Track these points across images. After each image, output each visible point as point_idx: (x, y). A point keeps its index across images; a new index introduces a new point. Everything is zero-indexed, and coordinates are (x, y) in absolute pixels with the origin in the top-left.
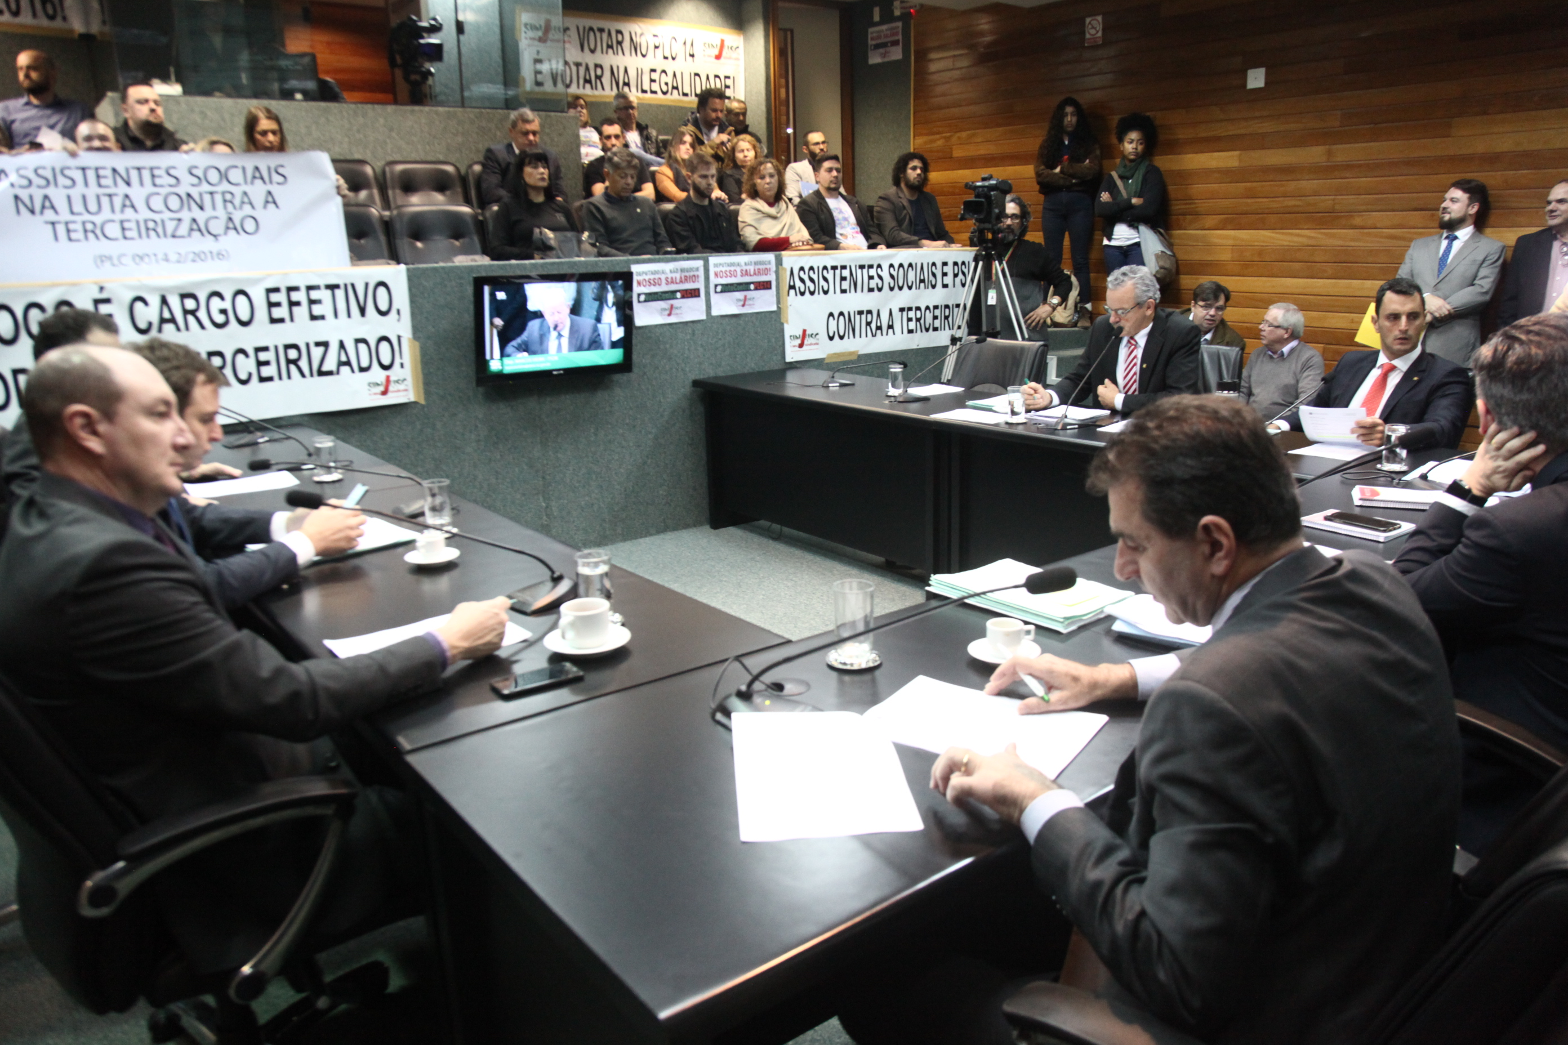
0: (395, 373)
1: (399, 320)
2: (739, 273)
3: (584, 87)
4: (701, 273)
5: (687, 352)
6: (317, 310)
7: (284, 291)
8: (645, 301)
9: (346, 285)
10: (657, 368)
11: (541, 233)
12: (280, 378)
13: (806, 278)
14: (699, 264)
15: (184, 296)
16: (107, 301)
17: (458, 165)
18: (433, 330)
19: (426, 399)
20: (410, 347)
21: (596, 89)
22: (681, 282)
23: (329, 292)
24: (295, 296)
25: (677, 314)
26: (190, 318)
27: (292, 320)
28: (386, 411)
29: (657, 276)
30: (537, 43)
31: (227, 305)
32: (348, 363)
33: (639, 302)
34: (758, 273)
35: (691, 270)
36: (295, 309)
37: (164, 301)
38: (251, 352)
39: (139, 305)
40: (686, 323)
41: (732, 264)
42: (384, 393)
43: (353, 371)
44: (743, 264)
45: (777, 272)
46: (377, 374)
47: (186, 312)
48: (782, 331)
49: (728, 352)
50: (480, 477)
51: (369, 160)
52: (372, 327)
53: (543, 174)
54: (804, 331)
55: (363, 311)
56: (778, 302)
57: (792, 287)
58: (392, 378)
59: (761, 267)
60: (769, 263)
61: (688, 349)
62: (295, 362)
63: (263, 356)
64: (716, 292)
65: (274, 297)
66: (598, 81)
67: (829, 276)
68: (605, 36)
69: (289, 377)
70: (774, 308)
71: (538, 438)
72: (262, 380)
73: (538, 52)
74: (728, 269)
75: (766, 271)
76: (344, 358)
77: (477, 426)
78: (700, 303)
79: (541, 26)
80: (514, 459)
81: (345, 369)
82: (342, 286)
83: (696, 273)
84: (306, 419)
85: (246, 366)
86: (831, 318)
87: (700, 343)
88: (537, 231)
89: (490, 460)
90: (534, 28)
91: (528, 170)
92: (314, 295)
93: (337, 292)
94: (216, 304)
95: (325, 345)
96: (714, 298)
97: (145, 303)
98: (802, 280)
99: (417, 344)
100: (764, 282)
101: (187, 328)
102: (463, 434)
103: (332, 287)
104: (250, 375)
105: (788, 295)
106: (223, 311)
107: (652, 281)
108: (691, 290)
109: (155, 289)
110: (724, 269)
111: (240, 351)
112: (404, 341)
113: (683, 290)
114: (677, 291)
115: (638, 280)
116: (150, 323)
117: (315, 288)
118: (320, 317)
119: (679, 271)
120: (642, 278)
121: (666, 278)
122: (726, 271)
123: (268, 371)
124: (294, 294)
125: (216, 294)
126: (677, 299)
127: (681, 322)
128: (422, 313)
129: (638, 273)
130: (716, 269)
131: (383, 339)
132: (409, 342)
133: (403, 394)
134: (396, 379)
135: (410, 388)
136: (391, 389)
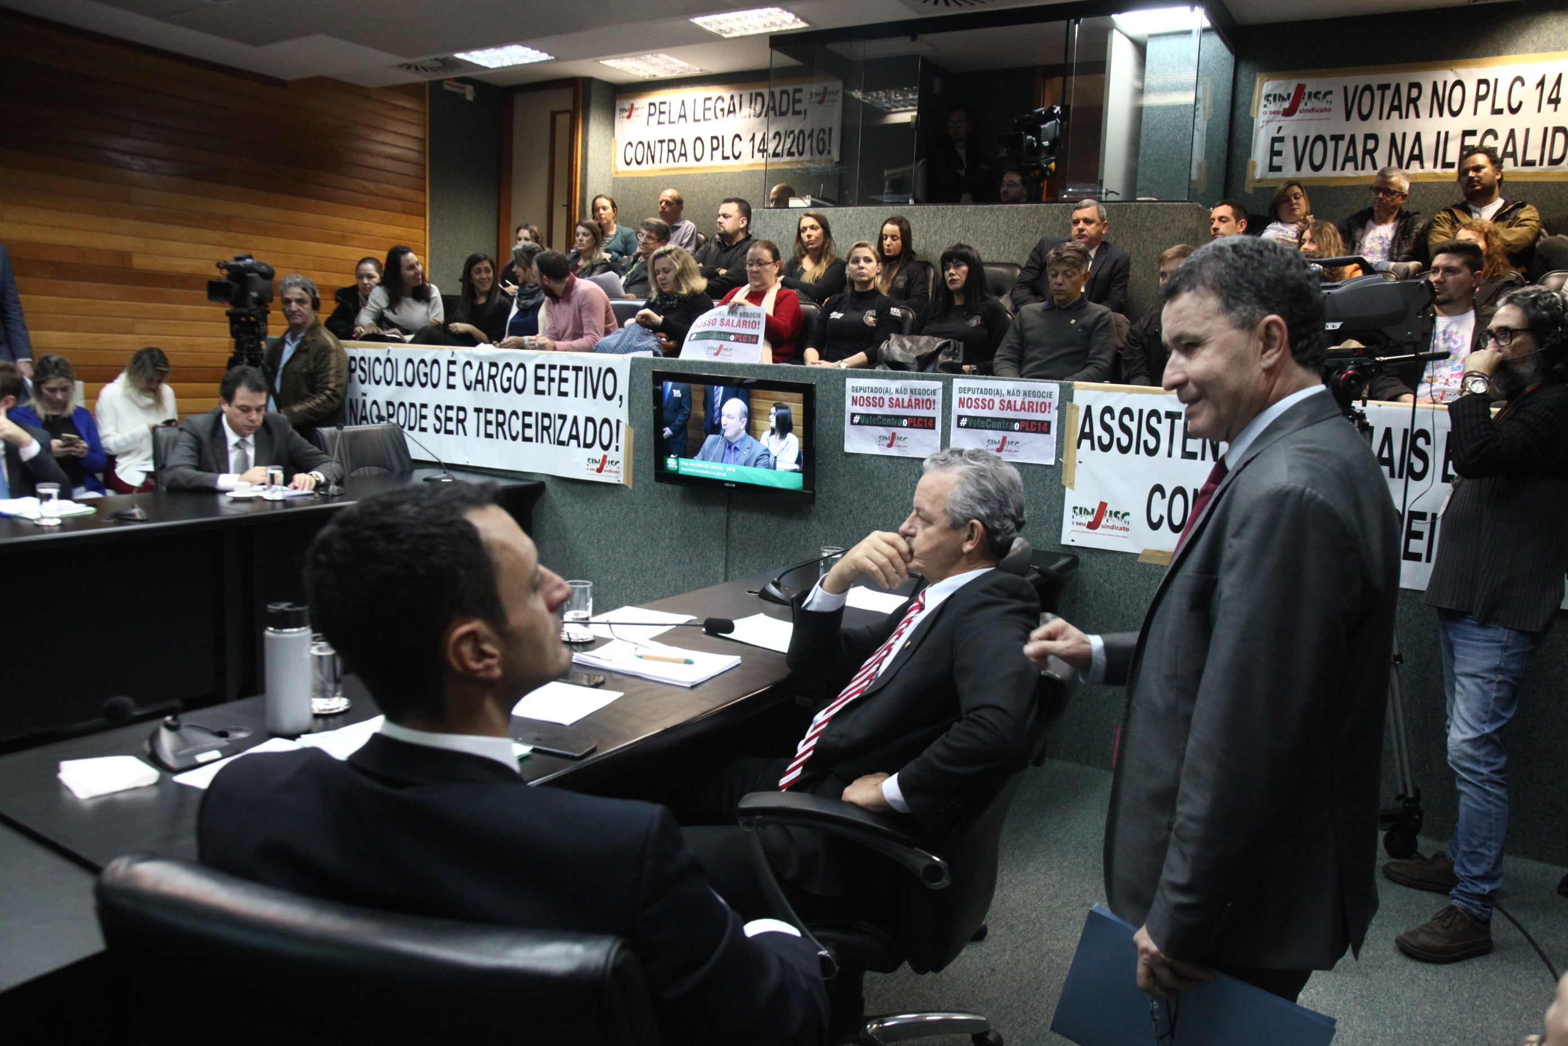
0: (611, 454)
1: (620, 406)
2: (997, 405)
3: (1343, 168)
4: (939, 397)
6: (564, 387)
7: (547, 367)
8: (859, 424)
9: (586, 368)
10: (867, 508)
12: (537, 441)
13: (1114, 425)
14: (938, 385)
15: (492, 364)
16: (454, 362)
18: (646, 420)
19: (634, 485)
20: (626, 432)
21: (1363, 168)
22: (910, 406)
23: (574, 372)
24: (553, 373)
25: (899, 446)
26: (491, 381)
27: (549, 394)
28: (603, 488)
29: (878, 395)
30: (1280, 117)
31: (512, 375)
32: (577, 437)
33: (852, 423)
34: (1030, 407)
35: (926, 392)
36: (552, 384)
37: (481, 367)
38: (520, 415)
39: (468, 367)
40: (913, 459)
41: (989, 391)
42: (599, 470)
43: (579, 446)
44: (1005, 392)
45: (1061, 409)
46: (597, 452)
47: (492, 377)
48: (1062, 497)
50: (669, 576)
52: (599, 408)
54: (1103, 505)
55: (595, 396)
56: (1059, 453)
57: (1090, 436)
58: (608, 459)
59: (1035, 400)
60: (1050, 395)
62: (547, 429)
63: (528, 420)
64: (959, 426)
65: (541, 373)
66: (1368, 158)
67: (1163, 428)
68: (1389, 94)
69: (542, 442)
70: (1051, 461)
71: (724, 553)
72: (526, 439)
73: (1280, 128)
74: (981, 397)
75: (1044, 407)
76: (574, 433)
77: (672, 524)
78: (934, 437)
79: (1289, 95)
81: (573, 442)
82: (583, 370)
83: (932, 397)
84: (549, 479)
85: (516, 425)
86: (1157, 495)
89: (680, 561)
90: (1279, 98)
92: (565, 374)
93: (579, 373)
94: (508, 374)
95: (563, 417)
96: (955, 433)
97: (471, 368)
98: (1107, 428)
99: (632, 430)
100: (1037, 422)
101: (488, 390)
102: (660, 528)
103: (577, 369)
104: (518, 433)
105: (1079, 447)
106: (509, 379)
107: (871, 401)
108: (923, 418)
109: (477, 357)
110: (974, 397)
111: (514, 413)
112: (622, 427)
113: (913, 417)
114: (903, 417)
115: (853, 397)
116: (471, 382)
117: (566, 368)
118: (565, 394)
119: (909, 392)
120: (858, 395)
121: (891, 398)
122: (968, 399)
123: (530, 433)
124: (552, 371)
125: (508, 365)
126: (902, 427)
127: (904, 458)
128: (639, 402)
129: (855, 389)
130: (962, 395)
131: (606, 421)
132: (626, 428)
133: (615, 475)
134: (611, 460)
135: (622, 470)
136: (605, 468)
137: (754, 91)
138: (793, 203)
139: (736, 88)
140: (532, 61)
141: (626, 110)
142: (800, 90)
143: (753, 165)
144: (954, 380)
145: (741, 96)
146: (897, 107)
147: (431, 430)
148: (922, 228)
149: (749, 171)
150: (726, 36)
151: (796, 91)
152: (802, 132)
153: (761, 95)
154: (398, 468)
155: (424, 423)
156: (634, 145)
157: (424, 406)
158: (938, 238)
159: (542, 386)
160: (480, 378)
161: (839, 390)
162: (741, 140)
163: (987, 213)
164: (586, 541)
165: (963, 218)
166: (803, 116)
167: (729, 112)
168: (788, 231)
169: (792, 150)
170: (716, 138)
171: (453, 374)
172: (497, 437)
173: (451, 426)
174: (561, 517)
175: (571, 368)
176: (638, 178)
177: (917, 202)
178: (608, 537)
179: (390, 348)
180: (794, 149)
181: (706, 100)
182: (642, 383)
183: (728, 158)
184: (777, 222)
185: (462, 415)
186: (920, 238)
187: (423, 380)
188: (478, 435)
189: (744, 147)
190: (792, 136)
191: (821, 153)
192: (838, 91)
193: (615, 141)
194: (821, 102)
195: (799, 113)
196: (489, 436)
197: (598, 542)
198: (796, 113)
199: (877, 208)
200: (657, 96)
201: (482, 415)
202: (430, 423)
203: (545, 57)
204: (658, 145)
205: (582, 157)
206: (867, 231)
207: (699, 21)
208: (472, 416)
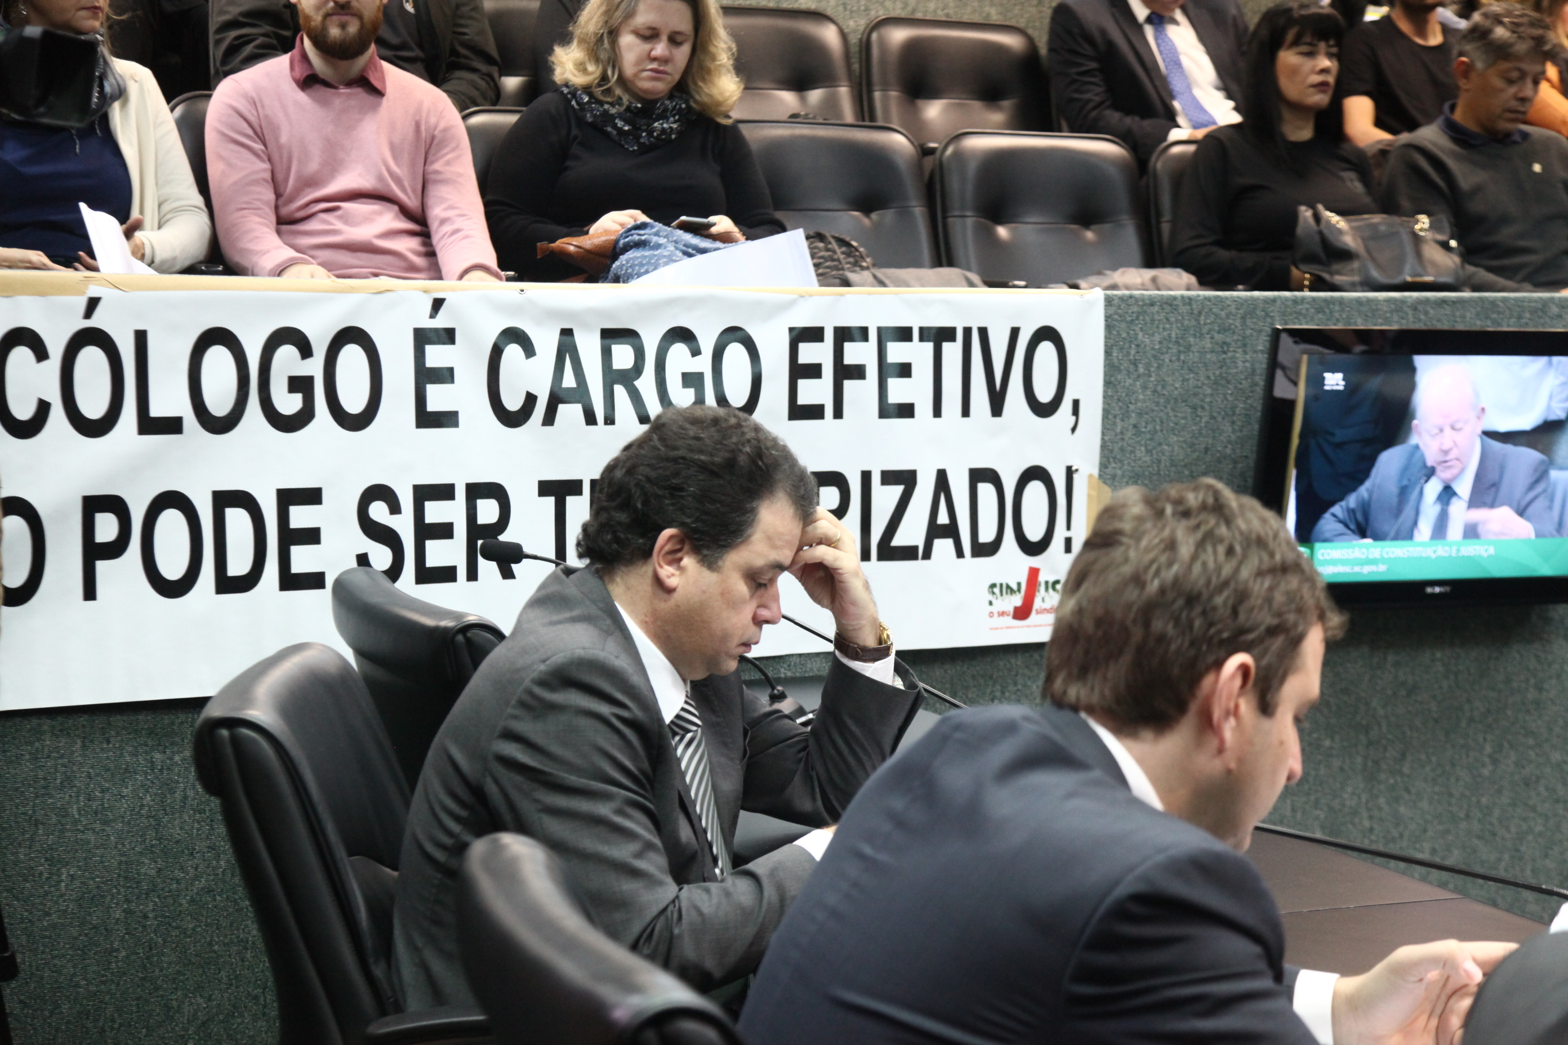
0: (1050, 563)
1: (1073, 430)
6: (898, 391)
7: (830, 338)
9: (967, 331)
11: (1317, 217)
15: (611, 335)
16: (448, 336)
17: (1030, 31)
18: (1148, 459)
20: (1089, 496)
23: (929, 347)
24: (855, 353)
26: (620, 392)
27: (838, 414)
28: (1018, 661)
31: (704, 364)
32: (951, 531)
36: (849, 386)
37: (567, 345)
39: (513, 352)
42: (1023, 612)
43: (960, 554)
46: (1011, 563)
47: (612, 377)
51: (829, 12)
52: (1014, 441)
53: (1324, 71)
55: (997, 407)
58: (1042, 578)
65: (808, 352)
71: (1359, 760)
76: (943, 518)
80: (1294, 810)
81: (943, 546)
82: (960, 335)
88: (1305, 213)
91: (1288, 58)
92: (897, 352)
93: (946, 346)
94: (679, 356)
95: (907, 479)
97: (529, 351)
101: (610, 420)
103: (941, 336)
109: (553, 314)
112: (1080, 483)
117: (904, 334)
118: (906, 411)
124: (850, 346)
125: (682, 335)
128: (1125, 414)
131: (1035, 473)
132: (1090, 486)
134: (1051, 579)
136: (1038, 603)
159: (814, 391)
171: (445, 375)
175: (916, 335)
182: (1135, 363)
185: (488, 511)
187: (288, 404)
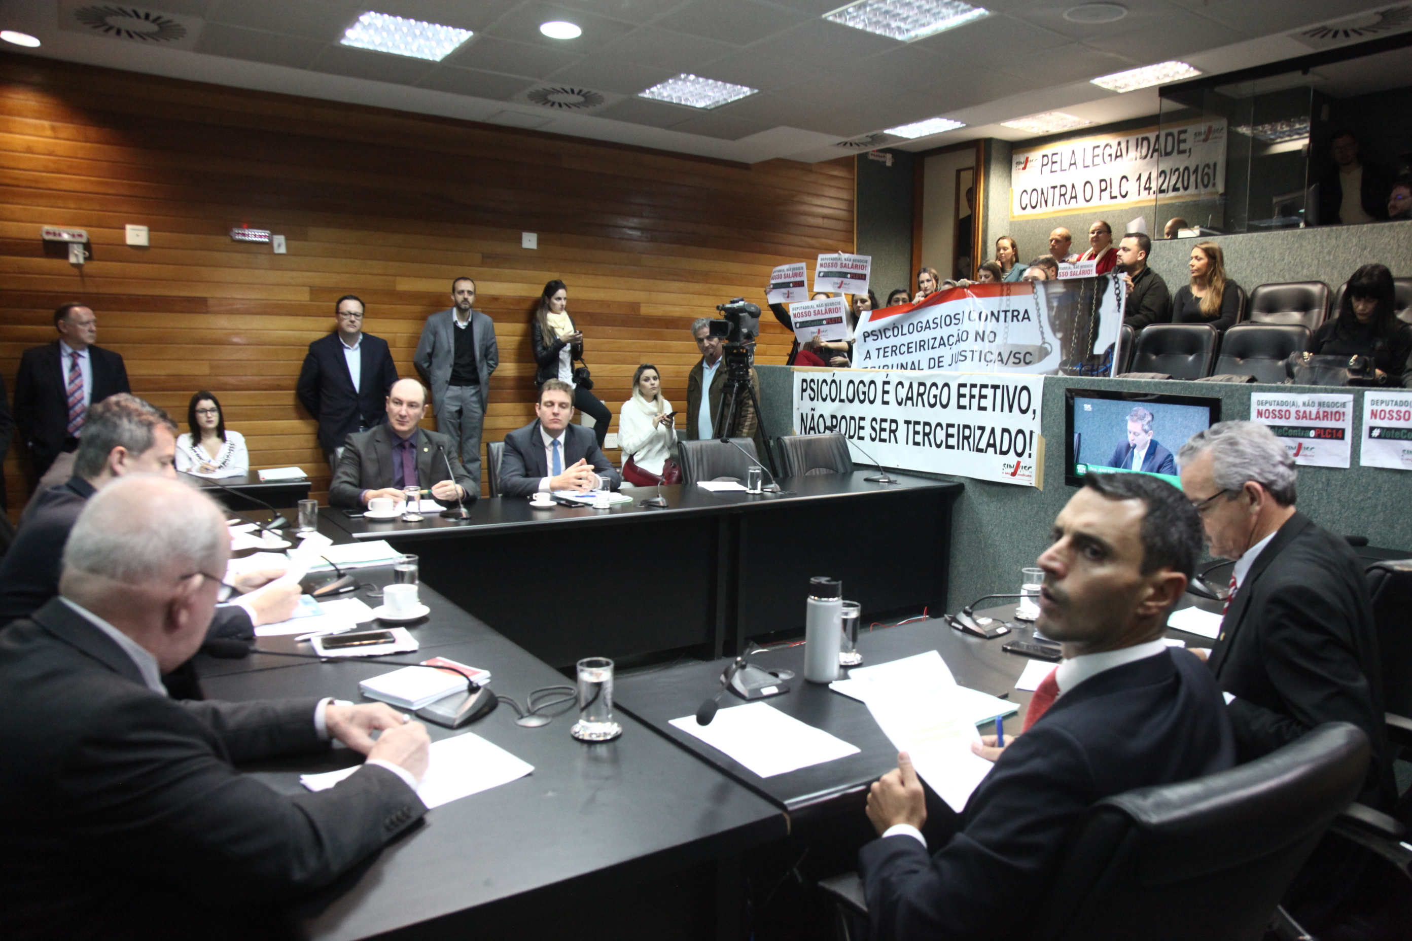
0: (1025, 460)
1: (1034, 419)
4: (1349, 410)
5: (1315, 503)
6: (983, 403)
7: (968, 386)
9: (1003, 386)
12: (958, 448)
14: (1349, 398)
15: (921, 384)
16: (888, 383)
18: (1057, 431)
19: (1044, 488)
20: (1038, 441)
22: (1318, 418)
23: (993, 390)
24: (974, 391)
25: (1306, 456)
26: (919, 399)
27: (970, 408)
28: (1016, 490)
29: (1284, 408)
31: (938, 392)
32: (994, 446)
35: (1335, 404)
36: (972, 400)
37: (911, 386)
38: (945, 426)
39: (900, 386)
40: (1320, 468)
41: (1405, 403)
42: (1014, 474)
43: (996, 453)
46: (1012, 458)
47: (920, 395)
49: (1381, 516)
52: (1014, 421)
55: (1011, 410)
58: (1021, 465)
61: (1318, 501)
62: (967, 438)
63: (951, 430)
64: (1370, 436)
65: (963, 391)
69: (963, 449)
72: (948, 447)
74: (1396, 409)
76: (992, 442)
78: (1343, 447)
81: (991, 450)
82: (1001, 387)
83: (1341, 410)
84: (968, 481)
85: (941, 435)
87: (1336, 496)
92: (984, 391)
93: (997, 390)
94: (933, 391)
95: (982, 429)
96: (1366, 444)
97: (903, 387)
99: (1044, 440)
101: (917, 405)
103: (995, 387)
104: (942, 441)
106: (935, 396)
107: (1277, 413)
108: (1332, 429)
109: (908, 378)
110: (1387, 409)
111: (939, 425)
112: (1035, 437)
113: (1320, 429)
114: (1310, 429)
115: (1258, 410)
116: (902, 399)
117: (986, 386)
118: (985, 409)
119: (1316, 404)
120: (1263, 408)
121: (1297, 411)
122: (1381, 411)
123: (952, 441)
124: (973, 389)
126: (1309, 437)
127: (1310, 467)
128: (1051, 416)
129: (1260, 403)
130: (1375, 408)
131: (1020, 431)
132: (1039, 438)
133: (1028, 478)
134: (1024, 465)
135: (1034, 474)
136: (1018, 472)
137: (1140, 136)
138: (1182, 233)
139: (1124, 135)
140: (946, 130)
141: (1021, 163)
142: (1185, 131)
143: (1139, 202)
144: (1367, 393)
145: (1128, 142)
146: (1282, 138)
147: (867, 438)
148: (1314, 249)
149: (1136, 207)
150: (1121, 91)
151: (1180, 133)
152: (1187, 169)
153: (1147, 139)
154: (841, 470)
155: (862, 433)
156: (1029, 192)
157: (862, 419)
158: (1331, 257)
159: (964, 401)
160: (910, 395)
161: (1243, 403)
162: (1128, 180)
163: (1386, 231)
164: (999, 535)
165: (1359, 237)
166: (1188, 154)
167: (1117, 157)
168: (1177, 259)
169: (1177, 186)
170: (1104, 180)
171: (887, 392)
172: (924, 445)
173: (885, 435)
174: (977, 514)
175: (990, 387)
176: (1033, 220)
177: (1308, 225)
178: (1019, 532)
179: (834, 371)
180: (1179, 185)
181: (1094, 148)
182: (1054, 399)
183: (1115, 197)
184: (1167, 252)
185: (894, 426)
186: (1312, 260)
187: (862, 397)
188: (907, 443)
189: (1131, 186)
190: (1177, 173)
191: (1206, 186)
192: (1222, 129)
193: (1012, 190)
194: (1205, 140)
195: (1184, 152)
196: (916, 444)
197: (1011, 535)
198: (1180, 152)
199: (1268, 233)
200: (1049, 149)
201: (911, 426)
202: (867, 432)
203: (958, 125)
204: (1051, 191)
205: (983, 206)
206: (1256, 256)
207: (1098, 81)
208: (902, 427)
